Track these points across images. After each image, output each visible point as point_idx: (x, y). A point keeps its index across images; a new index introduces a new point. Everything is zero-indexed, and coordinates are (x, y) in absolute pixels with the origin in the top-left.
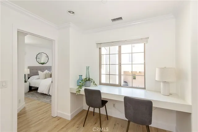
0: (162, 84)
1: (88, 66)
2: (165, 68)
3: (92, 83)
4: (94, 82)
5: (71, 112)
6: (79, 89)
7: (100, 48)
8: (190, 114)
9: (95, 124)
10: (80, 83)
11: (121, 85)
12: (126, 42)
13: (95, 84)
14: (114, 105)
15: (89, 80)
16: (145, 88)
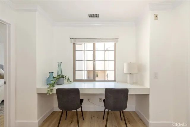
0: (128, 75)
1: (60, 62)
2: (131, 62)
3: (66, 80)
4: (68, 79)
5: (38, 118)
6: (51, 88)
7: (74, 44)
8: (149, 94)
9: (71, 123)
10: (52, 80)
11: (95, 80)
12: (100, 40)
13: (70, 81)
14: (89, 99)
15: (62, 76)
16: (115, 81)
